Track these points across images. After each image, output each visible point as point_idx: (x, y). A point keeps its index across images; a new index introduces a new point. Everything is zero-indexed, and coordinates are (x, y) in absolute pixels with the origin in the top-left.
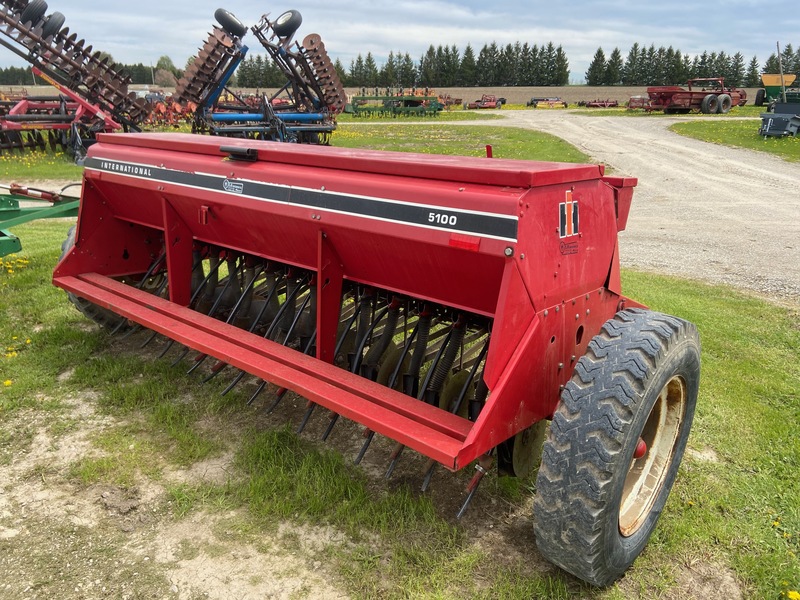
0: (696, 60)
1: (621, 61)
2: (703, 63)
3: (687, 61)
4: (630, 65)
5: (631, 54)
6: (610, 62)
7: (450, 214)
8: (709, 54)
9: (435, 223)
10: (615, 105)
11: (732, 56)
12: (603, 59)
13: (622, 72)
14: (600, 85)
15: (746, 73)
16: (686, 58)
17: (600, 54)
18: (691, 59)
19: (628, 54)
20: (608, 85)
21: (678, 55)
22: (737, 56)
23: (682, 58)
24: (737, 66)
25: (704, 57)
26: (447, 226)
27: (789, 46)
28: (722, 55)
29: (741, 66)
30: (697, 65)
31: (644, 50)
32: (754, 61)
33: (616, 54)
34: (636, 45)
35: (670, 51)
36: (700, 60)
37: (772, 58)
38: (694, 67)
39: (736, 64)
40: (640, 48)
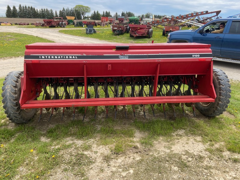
0: (40, 11)
1: (17, 10)
2: (42, 11)
3: (37, 11)
4: (20, 11)
5: (19, 8)
6: (13, 10)
7: (197, 54)
8: (43, 9)
9: (194, 57)
10: (28, 24)
11: (50, 10)
12: (10, 9)
13: (18, 14)
14: (12, 17)
15: (55, 15)
16: (37, 10)
17: (9, 7)
18: (39, 10)
19: (18, 8)
20: (14, 17)
21: (34, 9)
22: (51, 10)
23: (36, 10)
24: (52, 13)
25: (42, 10)
26: (198, 57)
27: (64, 8)
28: (47, 10)
29: (53, 13)
30: (41, 12)
31: (23, 7)
32: (56, 12)
33: (14, 8)
34: (20, 5)
35: (32, 7)
36: (41, 11)
37: (60, 11)
38: (40, 13)
39: (52, 12)
40: (22, 6)
